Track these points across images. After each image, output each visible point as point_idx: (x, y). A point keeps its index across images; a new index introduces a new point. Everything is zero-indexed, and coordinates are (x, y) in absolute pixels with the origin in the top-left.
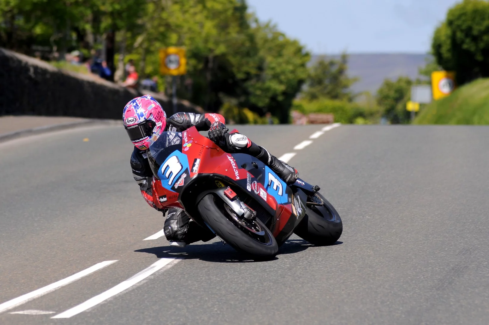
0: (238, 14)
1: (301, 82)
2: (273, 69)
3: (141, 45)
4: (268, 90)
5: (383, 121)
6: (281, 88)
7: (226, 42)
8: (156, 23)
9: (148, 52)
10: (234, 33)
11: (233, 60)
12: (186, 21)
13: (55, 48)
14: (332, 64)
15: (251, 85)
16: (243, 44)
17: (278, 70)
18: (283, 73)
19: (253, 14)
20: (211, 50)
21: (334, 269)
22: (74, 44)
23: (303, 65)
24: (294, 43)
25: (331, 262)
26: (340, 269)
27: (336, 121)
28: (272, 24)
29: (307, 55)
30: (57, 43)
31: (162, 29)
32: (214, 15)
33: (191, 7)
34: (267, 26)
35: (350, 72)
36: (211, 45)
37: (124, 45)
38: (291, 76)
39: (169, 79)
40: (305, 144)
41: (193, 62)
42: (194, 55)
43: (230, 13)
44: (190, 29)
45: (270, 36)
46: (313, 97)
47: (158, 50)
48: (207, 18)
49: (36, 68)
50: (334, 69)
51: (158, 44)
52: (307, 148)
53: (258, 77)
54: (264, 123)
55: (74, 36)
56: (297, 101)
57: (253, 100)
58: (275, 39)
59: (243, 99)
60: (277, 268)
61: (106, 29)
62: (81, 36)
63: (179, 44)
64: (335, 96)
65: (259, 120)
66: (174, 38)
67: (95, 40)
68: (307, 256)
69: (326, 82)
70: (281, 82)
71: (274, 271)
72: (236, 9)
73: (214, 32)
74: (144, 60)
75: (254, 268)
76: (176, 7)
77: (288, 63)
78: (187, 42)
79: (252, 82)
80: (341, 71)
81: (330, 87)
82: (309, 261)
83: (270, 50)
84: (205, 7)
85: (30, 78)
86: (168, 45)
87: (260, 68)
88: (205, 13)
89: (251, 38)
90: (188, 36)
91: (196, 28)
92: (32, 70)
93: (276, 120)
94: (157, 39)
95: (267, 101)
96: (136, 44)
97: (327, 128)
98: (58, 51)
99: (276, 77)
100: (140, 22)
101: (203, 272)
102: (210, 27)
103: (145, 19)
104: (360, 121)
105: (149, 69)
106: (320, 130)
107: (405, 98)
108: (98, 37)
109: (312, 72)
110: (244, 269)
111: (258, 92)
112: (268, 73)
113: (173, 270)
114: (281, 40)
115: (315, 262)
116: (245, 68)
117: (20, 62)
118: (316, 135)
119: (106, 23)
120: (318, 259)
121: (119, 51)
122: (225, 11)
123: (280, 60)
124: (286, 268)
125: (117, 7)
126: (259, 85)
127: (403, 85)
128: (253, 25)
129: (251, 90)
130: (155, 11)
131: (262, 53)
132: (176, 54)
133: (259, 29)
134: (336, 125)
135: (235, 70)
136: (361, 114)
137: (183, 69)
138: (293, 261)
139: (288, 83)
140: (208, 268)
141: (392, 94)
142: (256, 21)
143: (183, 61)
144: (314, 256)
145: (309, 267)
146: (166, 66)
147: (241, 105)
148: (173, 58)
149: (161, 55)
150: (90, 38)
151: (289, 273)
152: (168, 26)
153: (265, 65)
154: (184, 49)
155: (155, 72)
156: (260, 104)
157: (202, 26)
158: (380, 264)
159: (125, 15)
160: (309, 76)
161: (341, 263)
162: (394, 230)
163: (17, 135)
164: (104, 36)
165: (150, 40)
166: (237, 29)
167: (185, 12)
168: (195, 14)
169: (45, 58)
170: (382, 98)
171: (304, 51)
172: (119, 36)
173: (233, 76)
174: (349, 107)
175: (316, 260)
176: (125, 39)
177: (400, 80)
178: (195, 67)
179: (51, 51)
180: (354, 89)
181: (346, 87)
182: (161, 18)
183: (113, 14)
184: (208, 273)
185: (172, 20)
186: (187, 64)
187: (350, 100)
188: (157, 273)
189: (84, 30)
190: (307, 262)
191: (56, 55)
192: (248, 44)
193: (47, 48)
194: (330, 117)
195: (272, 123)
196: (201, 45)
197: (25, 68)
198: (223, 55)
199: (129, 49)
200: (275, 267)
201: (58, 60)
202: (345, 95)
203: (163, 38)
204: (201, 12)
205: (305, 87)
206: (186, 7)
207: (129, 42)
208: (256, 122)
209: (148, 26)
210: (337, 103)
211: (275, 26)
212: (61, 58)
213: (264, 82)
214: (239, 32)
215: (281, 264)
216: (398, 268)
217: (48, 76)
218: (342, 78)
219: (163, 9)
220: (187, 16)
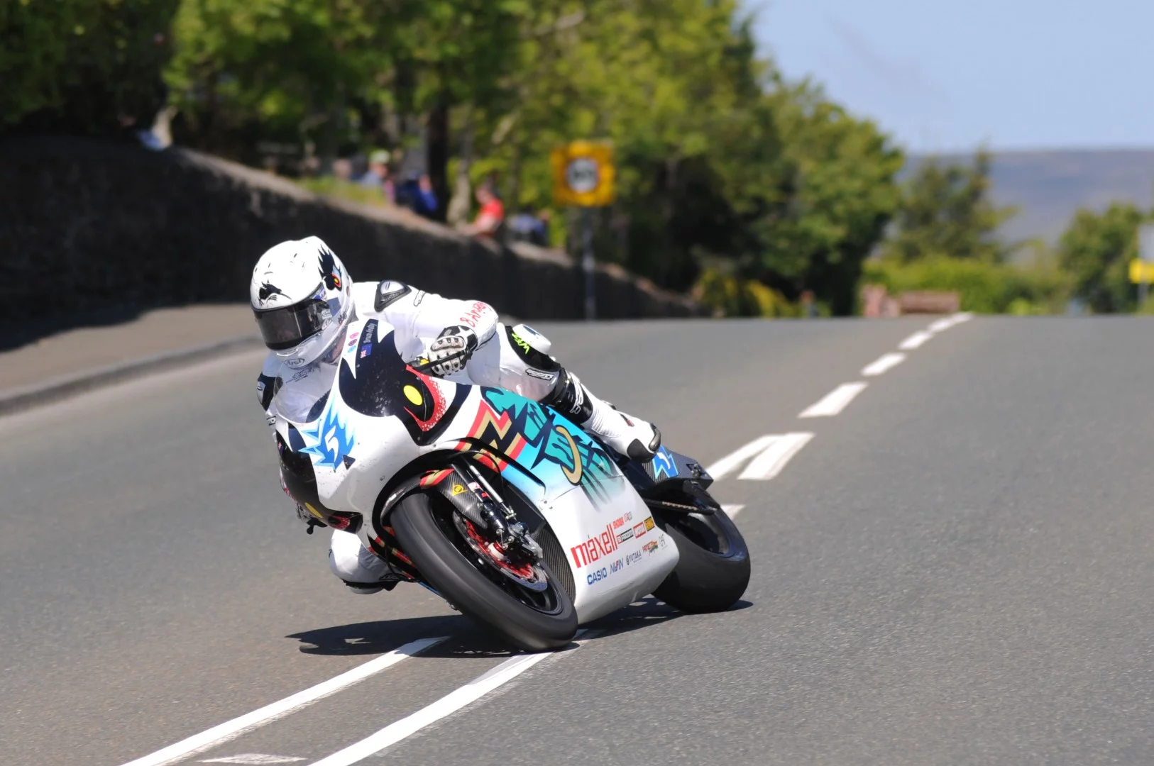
0: (733, 63)
1: (882, 218)
2: (816, 188)
3: (509, 137)
4: (805, 236)
5: (1074, 307)
6: (835, 233)
7: (707, 128)
8: (542, 86)
9: (525, 153)
10: (724, 108)
11: (724, 170)
12: (613, 79)
13: (309, 147)
14: (953, 175)
15: (764, 228)
16: (745, 133)
17: (829, 190)
18: (839, 196)
19: (769, 63)
20: (671, 148)
21: (954, 652)
22: (354, 137)
23: (886, 179)
24: (865, 127)
25: (946, 637)
26: (968, 653)
27: (964, 308)
28: (813, 85)
29: (895, 155)
30: (315, 135)
31: (557, 100)
32: (677, 65)
33: (624, 48)
34: (802, 89)
35: (997, 196)
36: (670, 136)
37: (469, 138)
38: (857, 205)
39: (574, 215)
40: (888, 361)
41: (630, 175)
42: (632, 158)
43: (714, 60)
44: (622, 99)
45: (808, 112)
46: (911, 253)
47: (548, 150)
48: (661, 72)
49: (265, 194)
50: (959, 189)
51: (547, 136)
52: (891, 371)
53: (782, 207)
54: (797, 315)
55: (354, 118)
56: (872, 263)
57: (770, 261)
58: (819, 118)
59: (747, 259)
60: (821, 652)
61: (426, 101)
62: (371, 118)
63: (598, 133)
64: (962, 251)
65: (786, 308)
66: (585, 119)
67: (403, 127)
68: (891, 623)
69: (942, 218)
70: (835, 220)
71: (814, 659)
72: (729, 52)
73: (679, 105)
74: (517, 173)
75: (766, 651)
76: (589, 50)
77: (851, 173)
78: (617, 129)
79: (769, 220)
80: (975, 193)
81: (950, 230)
82: (896, 633)
83: (809, 143)
84: (656, 47)
85: (251, 217)
86: (570, 137)
87: (787, 188)
88: (656, 62)
89: (765, 118)
90: (618, 114)
91: (637, 95)
92: (256, 200)
93: (824, 309)
94: (544, 124)
95: (803, 263)
96: (498, 137)
97: (942, 325)
98: (318, 153)
99: (824, 206)
100: (504, 83)
101: (648, 663)
102: (668, 94)
103: (518, 77)
104: (1020, 307)
105: (529, 194)
106: (923, 328)
107: (1127, 254)
108: (410, 119)
109: (909, 196)
110: (745, 655)
111: (783, 244)
112: (805, 200)
113: (580, 658)
114: (834, 120)
115: (909, 636)
116: (752, 189)
117: (228, 180)
118: (915, 341)
119: (426, 86)
120: (915, 631)
121: (457, 151)
122: (703, 56)
123: (834, 168)
124: (841, 650)
125: (452, 50)
126: (784, 226)
127: (1120, 221)
128: (769, 89)
129: (764, 237)
130: (539, 58)
131: (790, 153)
132: (588, 157)
133: (782, 97)
134: (961, 318)
135: (728, 192)
136: (1025, 293)
137: (606, 191)
138: (857, 635)
139: (852, 220)
140: (660, 653)
141: (1096, 243)
142: (776, 77)
143: (607, 173)
144: (906, 623)
145: (895, 649)
146: (566, 184)
147: (745, 275)
148: (581, 165)
149: (555, 160)
150: (391, 125)
151: (847, 662)
152: (571, 93)
153: (798, 181)
154: (608, 144)
155: (544, 200)
156: (787, 271)
157: (651, 91)
158: (1061, 639)
159: (470, 68)
160: (901, 206)
161: (969, 639)
162: (1094, 561)
163: (221, 349)
164: (424, 119)
165: (532, 125)
166: (732, 97)
167: (610, 59)
168: (633, 64)
169: (287, 170)
170: (1073, 254)
171: (888, 147)
172: (459, 118)
173: (723, 206)
174: (994, 275)
175: (911, 631)
176: (471, 126)
177: (1113, 211)
178: (635, 188)
179: (300, 156)
180: (1007, 233)
181: (987, 228)
182: (553, 75)
183: (443, 67)
184: (660, 663)
185: (580, 80)
186: (616, 179)
187: (999, 258)
188: (541, 667)
189: (377, 106)
190: (890, 638)
191: (312, 163)
192: (757, 133)
193: (291, 149)
194: (951, 299)
195: (816, 315)
196: (650, 137)
197: (240, 194)
198: (701, 159)
199: (482, 149)
200: (816, 650)
201: (315, 174)
202: (987, 247)
203: (559, 121)
204: (647, 58)
205: (893, 231)
206: (613, 48)
207: (481, 132)
208: (777, 314)
209: (525, 91)
210: (967, 266)
211: (820, 90)
212: (324, 170)
213: (795, 219)
214: (738, 105)
215: (830, 643)
216: (1104, 648)
217: (293, 213)
218: (978, 208)
219: (558, 54)
220: (615, 67)
